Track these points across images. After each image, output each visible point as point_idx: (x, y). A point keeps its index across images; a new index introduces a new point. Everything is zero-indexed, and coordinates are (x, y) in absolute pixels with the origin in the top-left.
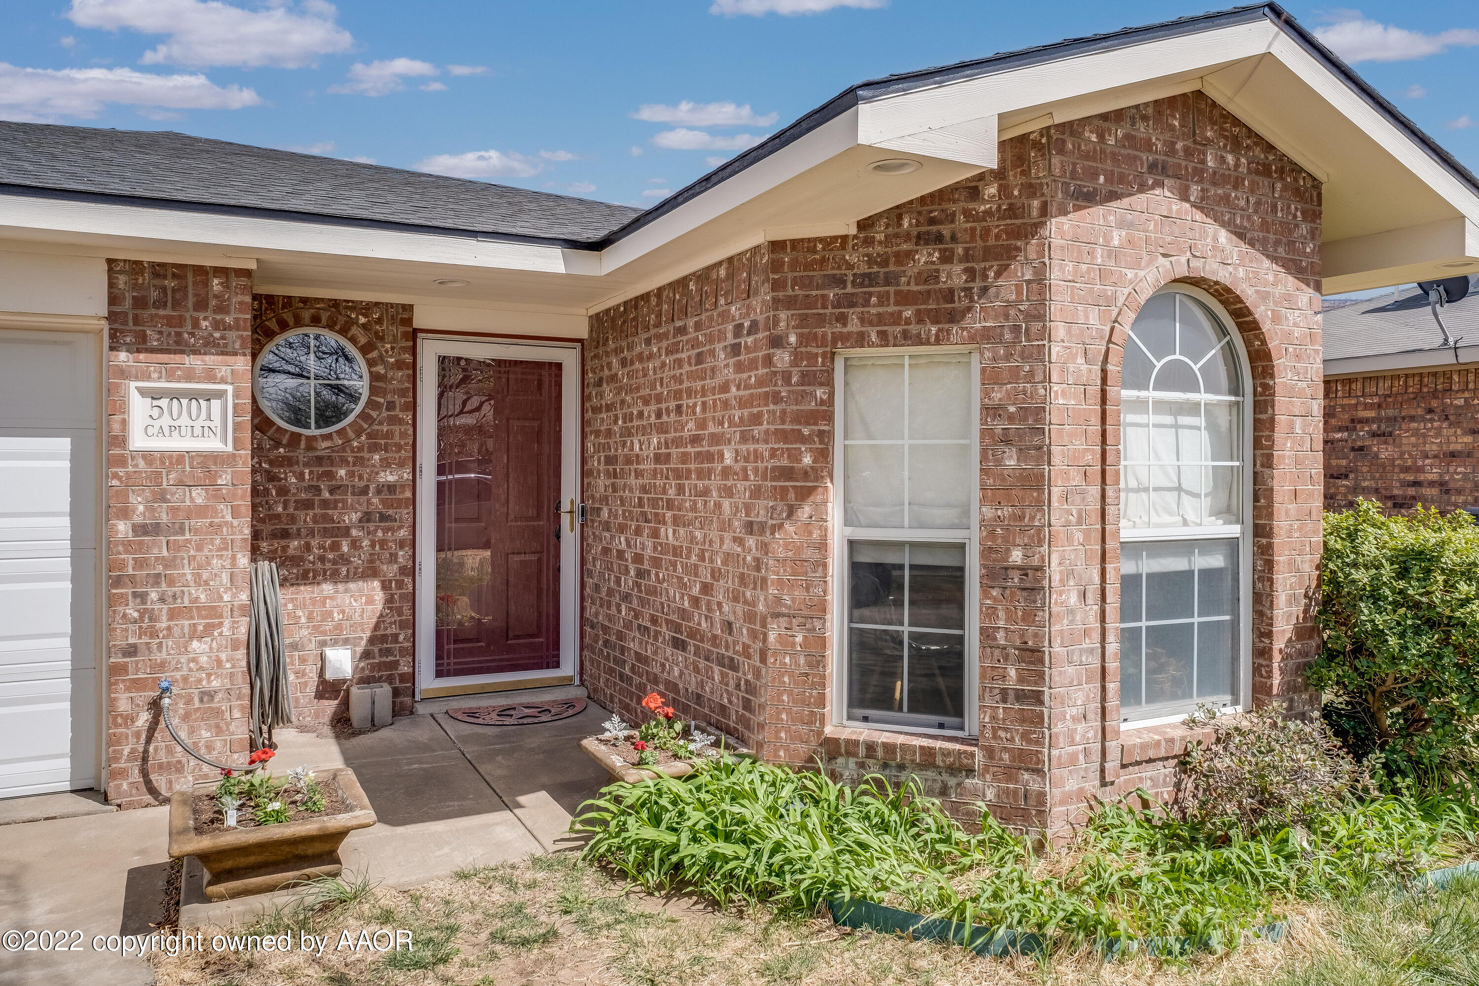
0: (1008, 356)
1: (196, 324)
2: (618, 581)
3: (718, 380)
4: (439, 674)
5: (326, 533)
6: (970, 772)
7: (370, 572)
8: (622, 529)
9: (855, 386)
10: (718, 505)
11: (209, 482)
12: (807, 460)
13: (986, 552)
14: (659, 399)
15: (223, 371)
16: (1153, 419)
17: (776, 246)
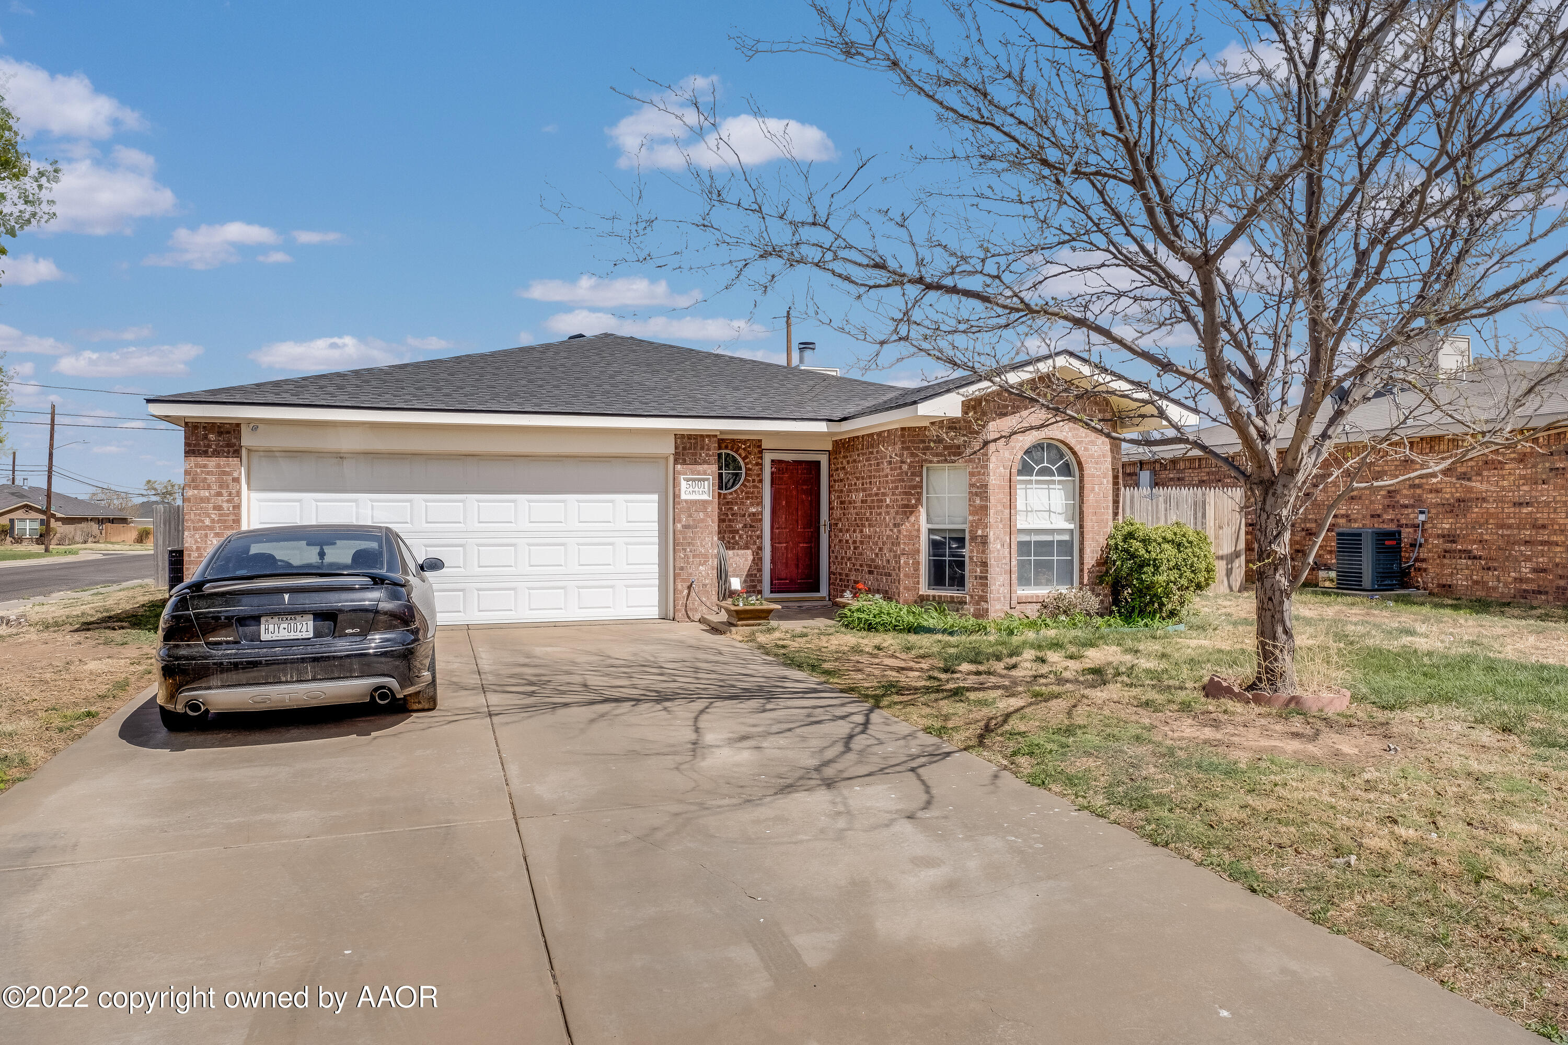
0: (977, 468)
1: (701, 455)
2: (846, 553)
3: (885, 473)
4: (772, 592)
5: (731, 532)
6: (966, 603)
7: (747, 548)
8: (848, 531)
9: (932, 478)
10: (885, 518)
11: (705, 510)
12: (913, 502)
13: (970, 531)
14: (863, 478)
15: (709, 471)
16: (1035, 486)
17: (903, 429)
